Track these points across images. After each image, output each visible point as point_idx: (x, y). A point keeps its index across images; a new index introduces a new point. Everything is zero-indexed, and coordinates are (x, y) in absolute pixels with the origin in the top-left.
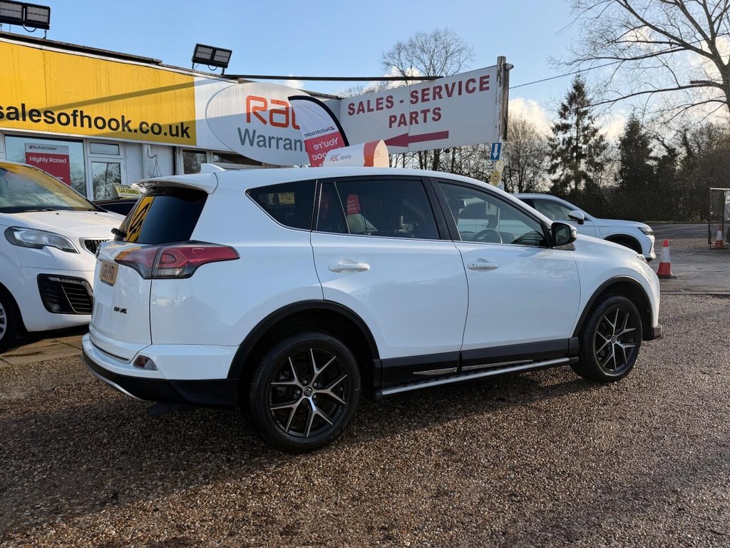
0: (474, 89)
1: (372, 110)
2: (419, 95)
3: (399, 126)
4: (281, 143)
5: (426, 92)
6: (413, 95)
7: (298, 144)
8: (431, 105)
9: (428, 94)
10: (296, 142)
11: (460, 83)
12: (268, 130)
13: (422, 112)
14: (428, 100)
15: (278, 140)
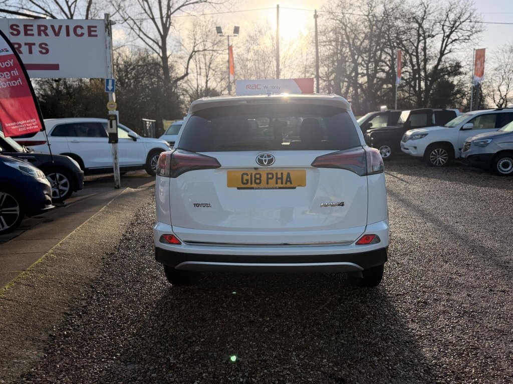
0: (83, 34)
2: (22, 29)
5: (29, 28)
6: (14, 27)
9: (32, 30)
11: (67, 27)
14: (33, 35)
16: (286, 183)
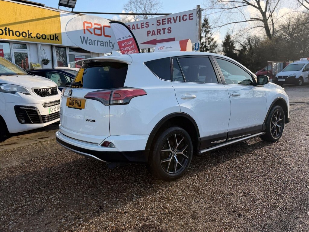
0: (186, 19)
1: (139, 28)
2: (161, 22)
3: (152, 35)
4: (99, 43)
5: (164, 20)
6: (158, 21)
7: (106, 43)
8: (167, 26)
9: (165, 21)
10: (105, 42)
11: (180, 17)
12: (93, 37)
13: (163, 29)
14: (165, 24)
15: (98, 41)
16: (79, 106)
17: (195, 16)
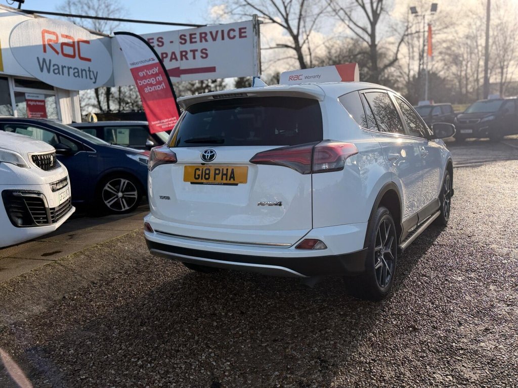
2: (188, 38)
3: (171, 60)
4: (72, 71)
5: (193, 36)
6: (182, 37)
7: (84, 72)
8: (199, 46)
9: (195, 38)
10: (82, 71)
11: (223, 31)
13: (191, 51)
14: (196, 42)
15: (69, 68)
16: (230, 180)
17: (249, 31)
